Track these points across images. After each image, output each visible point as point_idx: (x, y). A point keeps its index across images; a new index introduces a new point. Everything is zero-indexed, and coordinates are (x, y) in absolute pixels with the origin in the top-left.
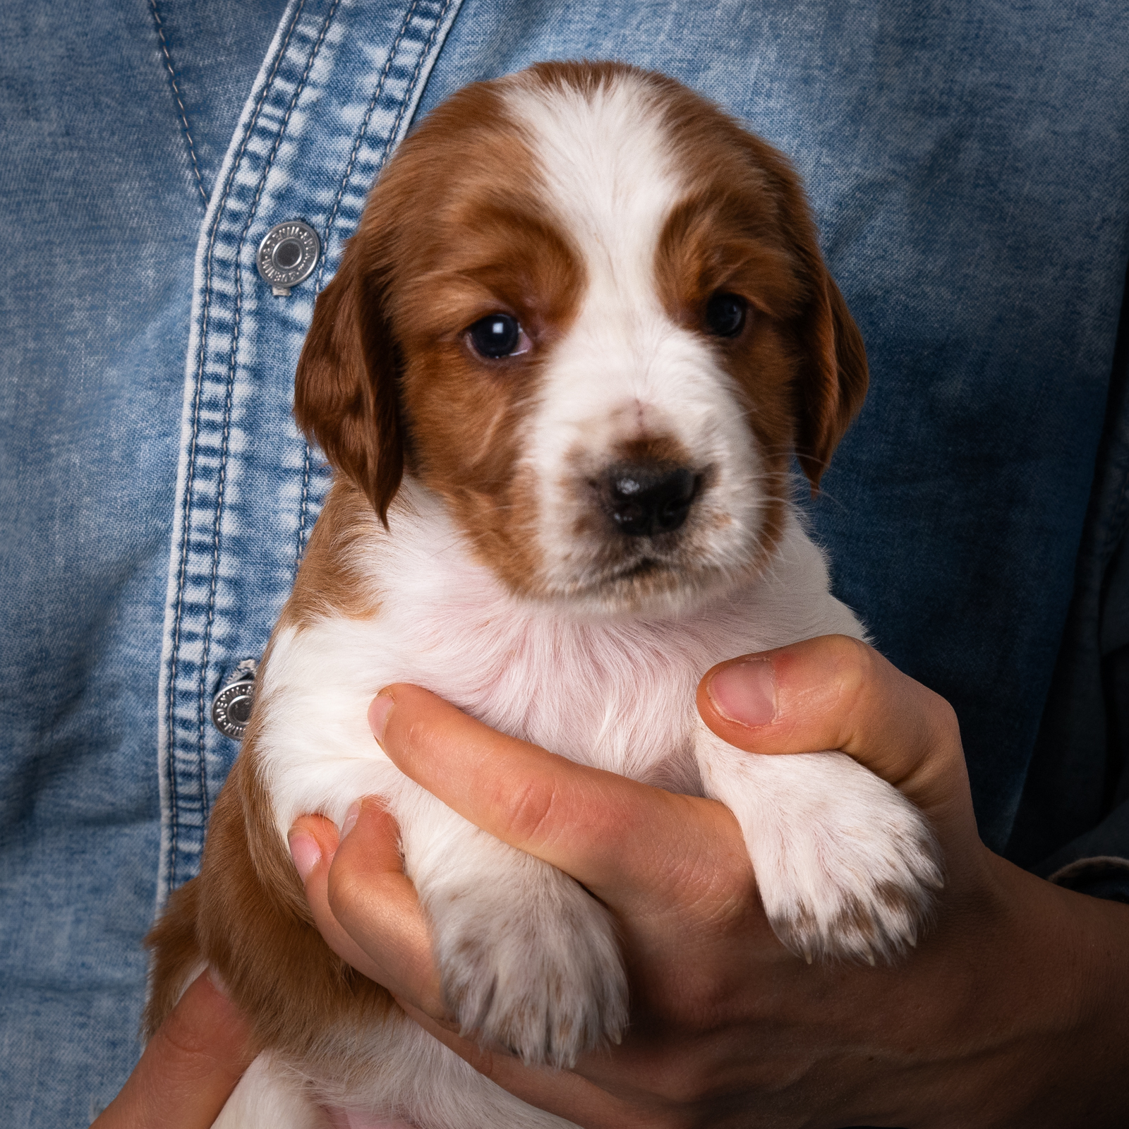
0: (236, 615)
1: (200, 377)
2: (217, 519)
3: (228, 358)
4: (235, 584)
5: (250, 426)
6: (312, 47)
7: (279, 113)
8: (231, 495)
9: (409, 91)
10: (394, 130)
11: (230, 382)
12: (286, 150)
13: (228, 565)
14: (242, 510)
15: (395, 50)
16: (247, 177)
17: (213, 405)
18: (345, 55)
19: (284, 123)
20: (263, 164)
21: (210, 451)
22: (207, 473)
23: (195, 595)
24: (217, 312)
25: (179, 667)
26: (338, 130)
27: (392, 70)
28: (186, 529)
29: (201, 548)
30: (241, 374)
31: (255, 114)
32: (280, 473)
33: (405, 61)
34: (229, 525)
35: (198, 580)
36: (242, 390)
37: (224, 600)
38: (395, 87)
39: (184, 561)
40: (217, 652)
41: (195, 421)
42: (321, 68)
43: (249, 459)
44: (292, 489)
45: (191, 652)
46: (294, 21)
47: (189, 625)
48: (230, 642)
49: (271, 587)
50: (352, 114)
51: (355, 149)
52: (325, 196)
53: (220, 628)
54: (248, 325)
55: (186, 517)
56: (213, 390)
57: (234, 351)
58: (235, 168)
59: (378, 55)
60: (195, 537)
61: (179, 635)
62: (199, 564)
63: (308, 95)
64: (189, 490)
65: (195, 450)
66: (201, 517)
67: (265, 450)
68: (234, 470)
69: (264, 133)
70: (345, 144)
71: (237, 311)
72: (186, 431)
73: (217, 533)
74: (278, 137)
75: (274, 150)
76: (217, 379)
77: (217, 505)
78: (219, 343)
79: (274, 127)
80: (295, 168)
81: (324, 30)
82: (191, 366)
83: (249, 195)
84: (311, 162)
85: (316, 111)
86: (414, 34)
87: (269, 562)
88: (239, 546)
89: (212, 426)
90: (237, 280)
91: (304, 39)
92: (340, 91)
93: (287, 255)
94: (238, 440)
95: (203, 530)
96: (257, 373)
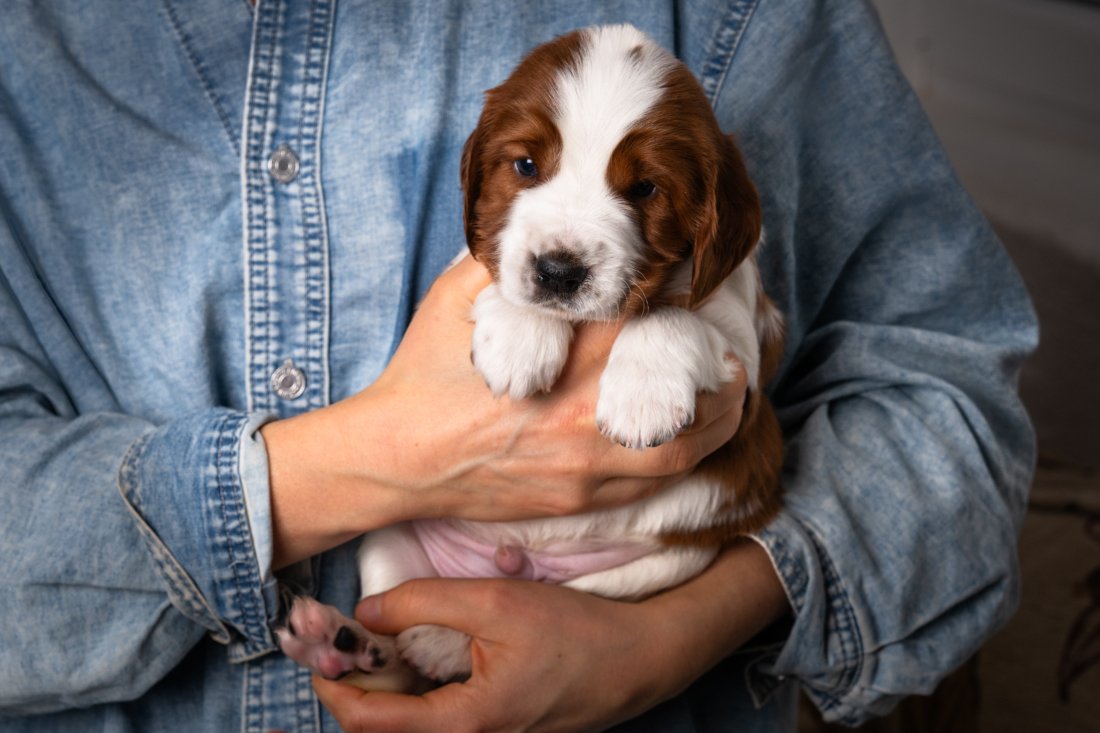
0: (280, 338)
1: (251, 228)
2: (266, 295)
3: (262, 217)
4: (278, 324)
5: (277, 248)
6: (269, 59)
7: (263, 94)
8: (272, 283)
9: (321, 73)
10: (319, 93)
11: (264, 228)
12: (271, 112)
13: (273, 316)
14: (278, 288)
15: (309, 56)
16: (256, 128)
17: (258, 240)
18: (286, 61)
19: (267, 99)
20: (262, 120)
21: (259, 263)
22: (259, 273)
23: (259, 332)
24: (255, 195)
25: (255, 367)
26: (292, 98)
27: (310, 65)
28: (252, 301)
29: (260, 309)
30: (270, 224)
31: (252, 97)
32: (294, 268)
33: (316, 59)
34: (272, 297)
35: (260, 325)
36: (271, 231)
37: (273, 332)
38: (314, 72)
39: (252, 316)
40: (273, 358)
41: (251, 249)
42: (276, 69)
43: (278, 264)
44: (301, 275)
45: (260, 359)
46: (257, 49)
47: (258, 346)
48: (279, 352)
49: (295, 323)
50: (296, 89)
51: (303, 106)
52: (294, 131)
53: (273, 346)
54: (270, 199)
55: (251, 296)
56: (257, 233)
57: (265, 213)
58: (250, 125)
59: (301, 58)
60: (257, 304)
61: (254, 352)
62: (260, 317)
63: (274, 83)
64: (251, 283)
65: (252, 263)
66: (258, 294)
67: (286, 258)
68: (272, 270)
69: (259, 106)
70: (297, 104)
71: (264, 193)
72: (246, 255)
73: (266, 301)
74: (266, 107)
75: (266, 113)
76: (258, 227)
77: (264, 288)
78: (257, 210)
79: (263, 102)
80: (277, 120)
81: (272, 51)
82: (245, 223)
83: (259, 136)
84: (284, 116)
85: (279, 90)
86: (316, 45)
87: (293, 311)
88: (279, 306)
89: (259, 251)
90: (262, 178)
91: (264, 57)
92: (287, 79)
93: (283, 165)
94: (272, 256)
95: (260, 300)
96: (277, 222)
